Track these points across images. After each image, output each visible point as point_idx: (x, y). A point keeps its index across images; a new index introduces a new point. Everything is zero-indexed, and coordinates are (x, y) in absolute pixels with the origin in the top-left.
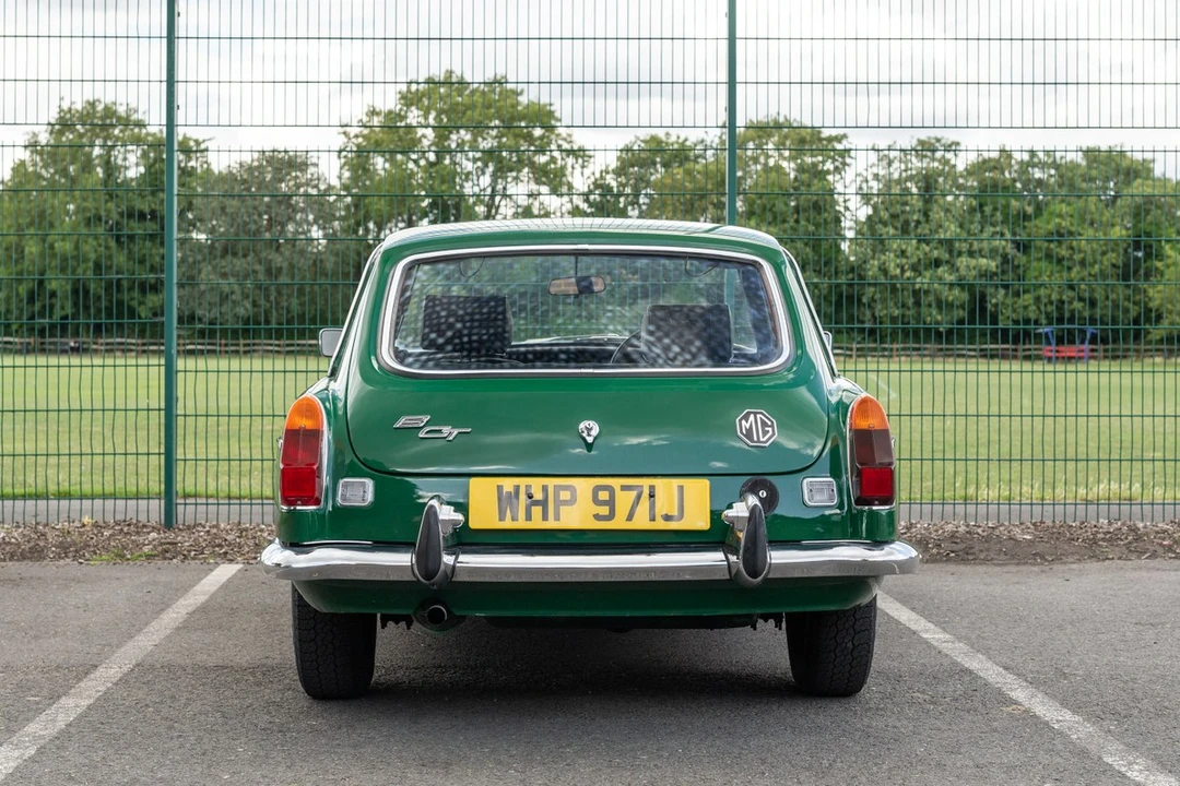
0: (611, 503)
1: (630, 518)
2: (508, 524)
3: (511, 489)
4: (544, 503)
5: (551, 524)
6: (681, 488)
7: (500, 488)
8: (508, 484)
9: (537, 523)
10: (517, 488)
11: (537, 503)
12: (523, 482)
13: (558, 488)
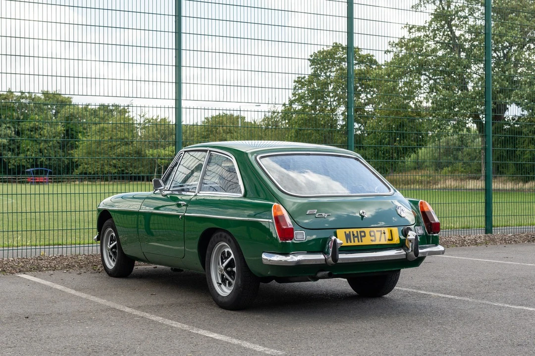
0: (374, 236)
1: (380, 241)
2: (349, 244)
3: (348, 233)
4: (357, 237)
5: (360, 244)
6: (391, 231)
7: (345, 232)
8: (347, 231)
9: (357, 243)
10: (350, 232)
11: (356, 237)
12: (351, 230)
13: (361, 232)
